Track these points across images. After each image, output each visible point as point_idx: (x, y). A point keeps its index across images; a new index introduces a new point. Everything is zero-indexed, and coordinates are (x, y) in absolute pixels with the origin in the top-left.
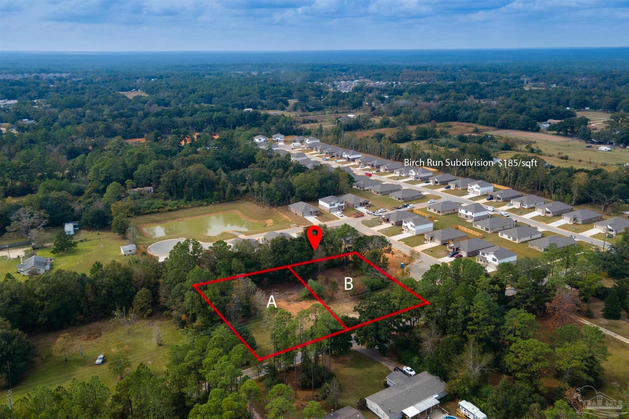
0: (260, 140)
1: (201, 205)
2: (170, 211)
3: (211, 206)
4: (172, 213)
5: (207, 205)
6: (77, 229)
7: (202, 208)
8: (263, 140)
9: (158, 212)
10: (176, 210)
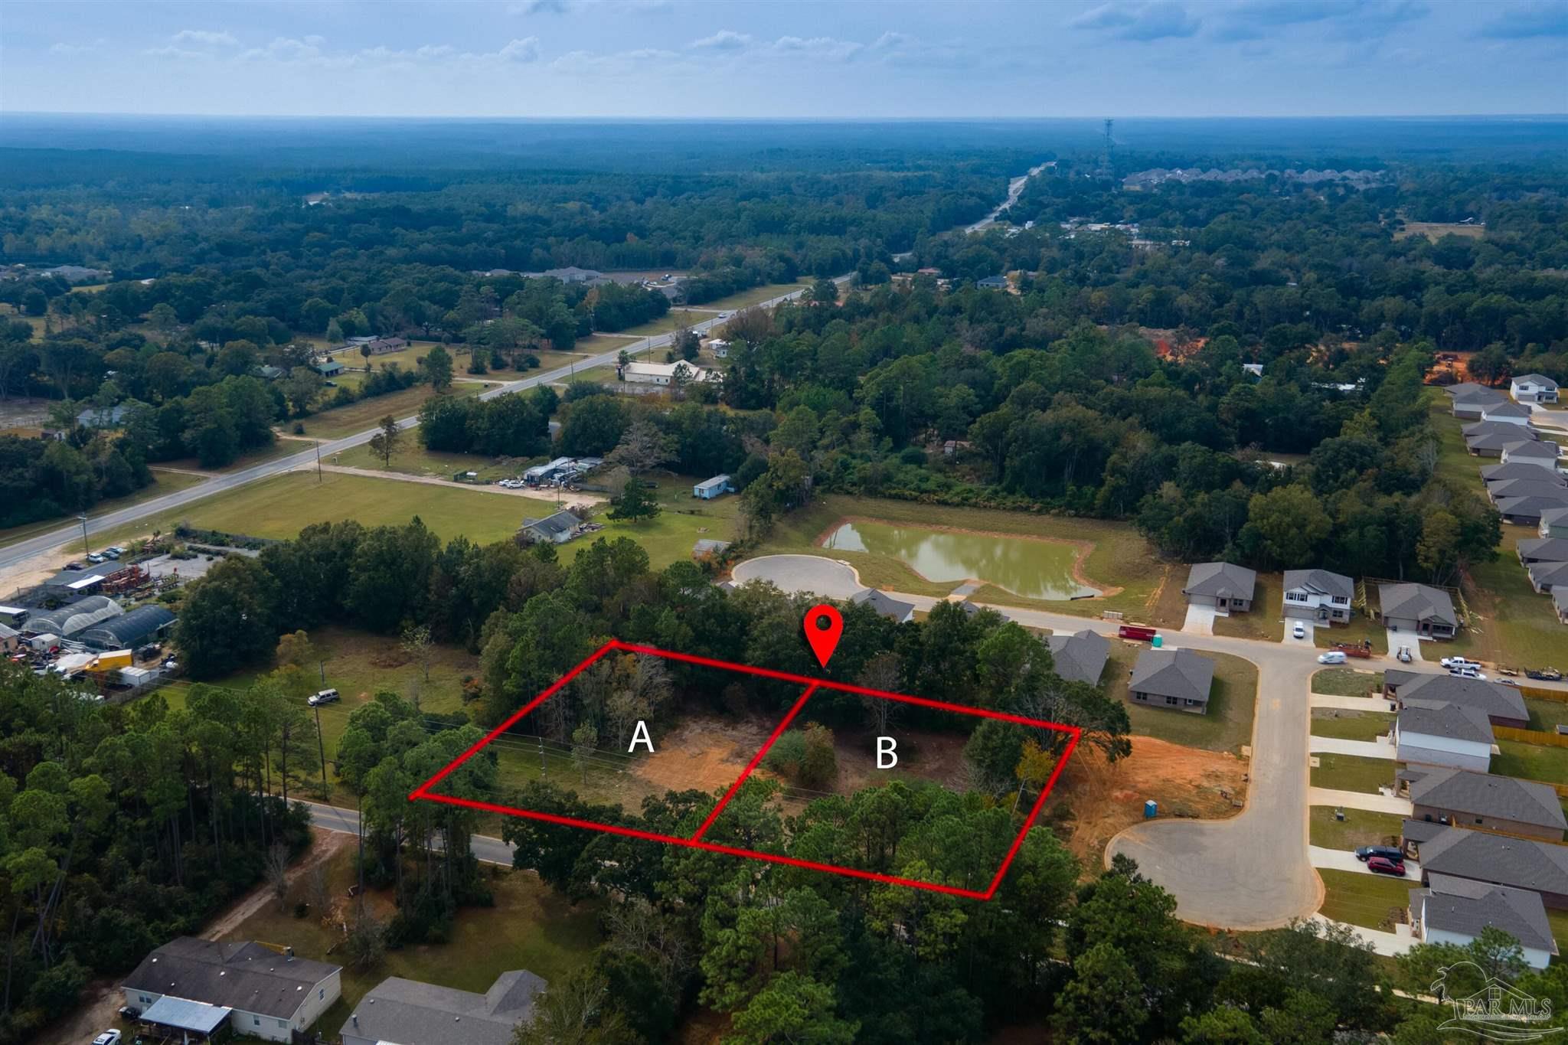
0: (1526, 388)
1: (1026, 509)
2: (944, 503)
3: (1048, 516)
4: (941, 510)
5: (1039, 512)
6: (732, 490)
7: (1021, 517)
8: (1534, 389)
9: (915, 499)
10: (957, 505)
